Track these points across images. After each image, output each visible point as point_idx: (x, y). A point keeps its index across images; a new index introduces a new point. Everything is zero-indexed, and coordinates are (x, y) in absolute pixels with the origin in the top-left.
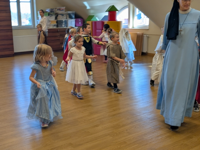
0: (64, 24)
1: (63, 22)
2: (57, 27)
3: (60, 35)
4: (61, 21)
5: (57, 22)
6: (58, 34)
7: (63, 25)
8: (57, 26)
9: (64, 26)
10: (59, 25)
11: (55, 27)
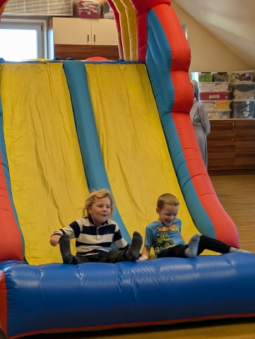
0: (248, 109)
1: (247, 106)
2: (231, 117)
3: (236, 136)
4: (240, 102)
5: (231, 106)
6: (231, 134)
7: (245, 112)
8: (231, 115)
9: (246, 114)
10: (235, 112)
11: (225, 118)
